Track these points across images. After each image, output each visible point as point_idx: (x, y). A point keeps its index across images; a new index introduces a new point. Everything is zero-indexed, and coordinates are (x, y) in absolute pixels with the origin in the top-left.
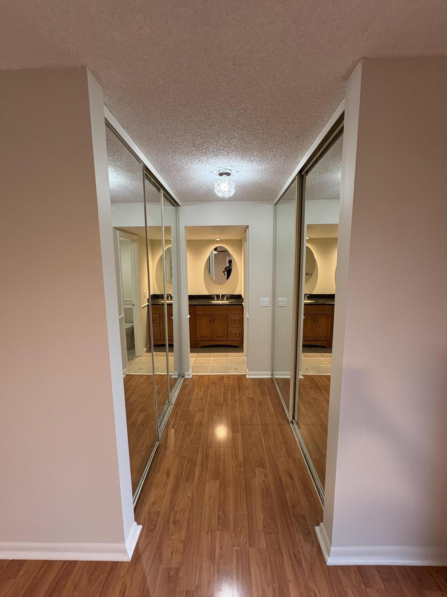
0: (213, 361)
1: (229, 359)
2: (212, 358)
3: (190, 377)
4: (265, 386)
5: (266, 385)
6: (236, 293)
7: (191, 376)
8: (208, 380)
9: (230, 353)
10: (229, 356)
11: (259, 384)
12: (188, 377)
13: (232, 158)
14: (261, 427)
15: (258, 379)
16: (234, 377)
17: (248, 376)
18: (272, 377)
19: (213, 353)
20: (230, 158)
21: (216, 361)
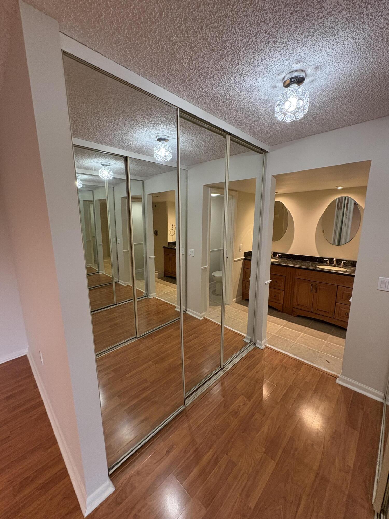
0: (301, 337)
1: (326, 343)
2: (302, 334)
3: (261, 348)
4: (360, 411)
5: (364, 410)
7: (264, 347)
8: (280, 361)
9: (331, 336)
10: (328, 338)
11: (352, 401)
12: (259, 347)
13: (288, 43)
14: (312, 476)
15: (355, 392)
16: (317, 371)
17: (339, 380)
18: (383, 401)
19: (307, 328)
20: (283, 45)
21: (305, 339)
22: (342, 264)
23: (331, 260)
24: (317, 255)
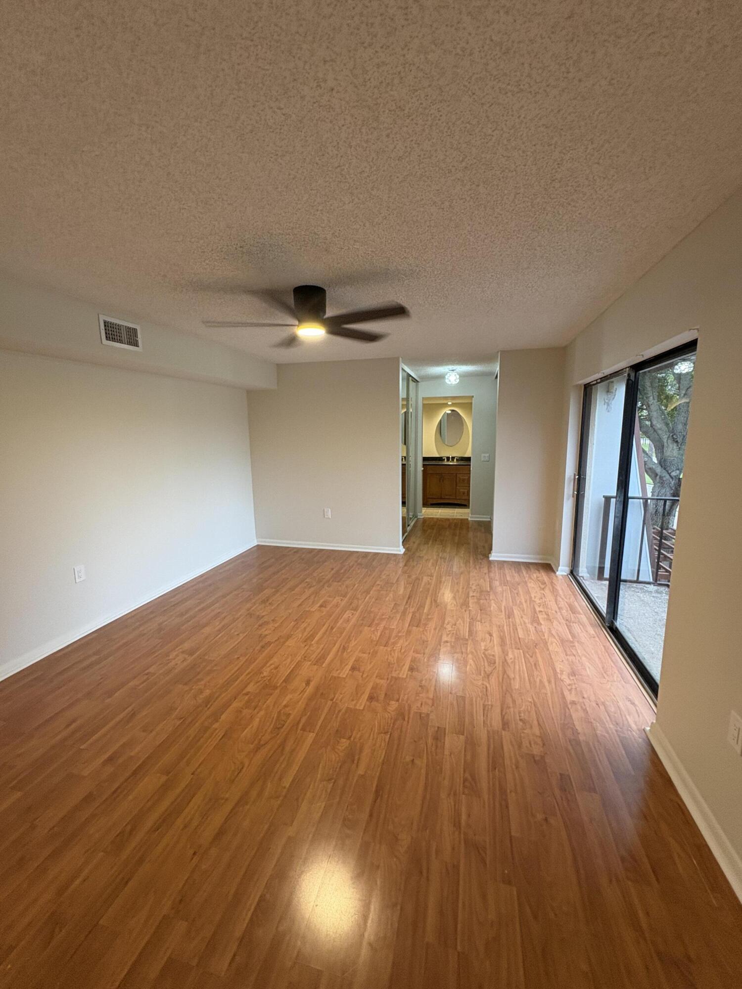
6: (466, 456)
7: (423, 517)
12: (420, 517)
19: (441, 508)
22: (455, 460)
23: (448, 458)
24: (437, 456)
